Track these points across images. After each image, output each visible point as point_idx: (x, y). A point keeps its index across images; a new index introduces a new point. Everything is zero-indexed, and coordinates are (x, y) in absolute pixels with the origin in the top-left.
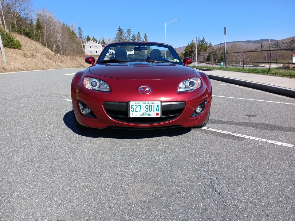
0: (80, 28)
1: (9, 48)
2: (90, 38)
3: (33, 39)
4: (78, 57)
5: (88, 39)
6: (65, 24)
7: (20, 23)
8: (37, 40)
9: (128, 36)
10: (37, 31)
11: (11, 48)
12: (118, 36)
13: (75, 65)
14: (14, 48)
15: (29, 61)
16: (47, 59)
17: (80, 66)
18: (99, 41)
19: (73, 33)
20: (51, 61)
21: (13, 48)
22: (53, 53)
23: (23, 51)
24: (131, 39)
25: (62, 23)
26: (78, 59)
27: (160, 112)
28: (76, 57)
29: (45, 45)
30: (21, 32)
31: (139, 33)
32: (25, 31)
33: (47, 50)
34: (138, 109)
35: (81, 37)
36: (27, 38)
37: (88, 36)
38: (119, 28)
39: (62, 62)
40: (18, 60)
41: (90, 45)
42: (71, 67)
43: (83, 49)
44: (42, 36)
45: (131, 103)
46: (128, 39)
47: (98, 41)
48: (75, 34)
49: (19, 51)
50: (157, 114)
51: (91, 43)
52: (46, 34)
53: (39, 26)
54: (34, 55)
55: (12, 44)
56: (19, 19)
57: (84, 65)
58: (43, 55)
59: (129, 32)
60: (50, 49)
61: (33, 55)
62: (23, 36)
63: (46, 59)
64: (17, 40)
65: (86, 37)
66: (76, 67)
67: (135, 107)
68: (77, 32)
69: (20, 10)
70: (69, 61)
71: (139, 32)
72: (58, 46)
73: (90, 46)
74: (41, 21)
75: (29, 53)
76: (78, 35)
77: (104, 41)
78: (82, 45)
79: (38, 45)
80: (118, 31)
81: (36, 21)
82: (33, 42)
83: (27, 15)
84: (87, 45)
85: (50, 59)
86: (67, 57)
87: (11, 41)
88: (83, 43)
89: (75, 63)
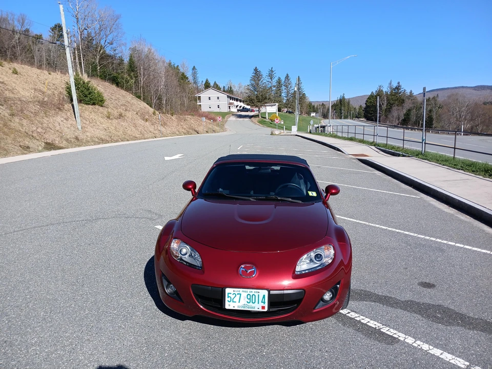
0: (194, 68)
1: (87, 104)
2: (209, 84)
3: (122, 88)
4: (188, 117)
5: (207, 86)
6: (172, 64)
7: (105, 63)
8: (128, 89)
9: (270, 80)
10: (129, 75)
11: (89, 104)
12: (253, 82)
13: (183, 130)
14: (94, 104)
15: (114, 125)
16: (143, 121)
17: (191, 131)
18: (224, 87)
19: (184, 77)
20: (147, 123)
21: (92, 105)
22: (151, 110)
23: (106, 110)
24: (274, 86)
25: (167, 61)
26: (189, 119)
27: (266, 305)
28: (187, 116)
29: (139, 97)
30: (105, 77)
31: (287, 77)
32: (111, 75)
33: (143, 105)
34: (237, 299)
35: (195, 83)
36: (114, 87)
37: (207, 80)
38: (256, 70)
39: (164, 124)
40: (98, 123)
41: (210, 96)
42: (177, 133)
43: (198, 101)
44: (137, 82)
45: (228, 290)
46: (269, 86)
47: (222, 90)
48: (187, 78)
49: (101, 108)
50: (263, 308)
51: (211, 93)
52: (142, 80)
53: (132, 67)
54: (123, 115)
55: (90, 99)
56: (104, 57)
57: (196, 129)
58: (137, 114)
59: (271, 76)
60: (147, 104)
61: (121, 115)
62: (107, 84)
63: (140, 120)
64: (98, 92)
65: (204, 82)
66: (185, 134)
67: (232, 296)
68: (189, 74)
69: (106, 43)
70: (175, 124)
71: (287, 75)
72: (160, 99)
73: (209, 98)
74: (135, 59)
75: (116, 113)
76: (191, 78)
77: (231, 88)
78: (197, 95)
79: (129, 97)
80: (253, 75)
81: (128, 60)
82: (123, 92)
83: (115, 51)
84: (204, 95)
85: (147, 121)
86: (172, 117)
87: (90, 94)
88: (199, 91)
89: (185, 127)
